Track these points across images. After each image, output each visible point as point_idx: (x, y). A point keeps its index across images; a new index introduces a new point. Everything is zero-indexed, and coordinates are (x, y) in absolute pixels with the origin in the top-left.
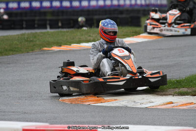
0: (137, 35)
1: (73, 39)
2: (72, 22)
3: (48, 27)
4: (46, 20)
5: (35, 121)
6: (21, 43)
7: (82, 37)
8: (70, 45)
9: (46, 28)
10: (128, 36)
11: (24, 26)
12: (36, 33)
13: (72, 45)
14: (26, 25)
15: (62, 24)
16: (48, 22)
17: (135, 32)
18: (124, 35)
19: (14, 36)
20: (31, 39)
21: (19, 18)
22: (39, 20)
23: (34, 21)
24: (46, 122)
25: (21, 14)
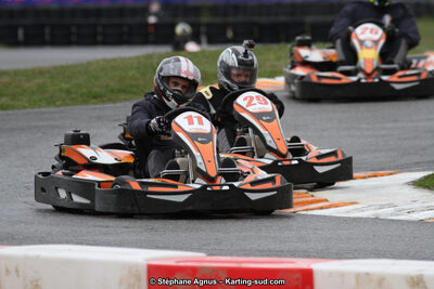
2: (256, 30)
3: (204, 39)
6: (144, 75)
16: (203, 29)
21: (139, 19)
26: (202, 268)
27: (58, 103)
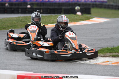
0: (88, 20)
1: (50, 21)
2: (49, 10)
6: (17, 22)
7: (55, 20)
8: (47, 25)
10: (83, 20)
11: (20, 12)
12: (27, 16)
13: (49, 24)
15: (43, 11)
17: (87, 18)
18: (80, 20)
19: (14, 18)
20: (24, 20)
21: (17, 7)
25: (18, 4)
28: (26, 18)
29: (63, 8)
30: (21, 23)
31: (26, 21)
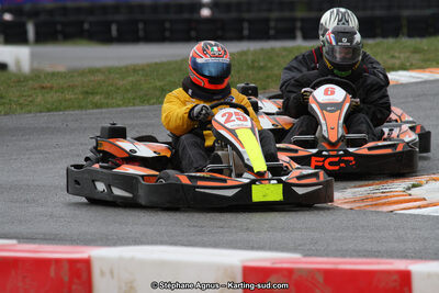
3: (299, 34)
4: (294, 20)
5: (271, 249)
9: (293, 37)
11: (246, 32)
12: (273, 49)
14: (250, 30)
16: (299, 24)
20: (262, 64)
21: (234, 15)
22: (277, 20)
23: (267, 20)
24: (294, 250)
25: (238, 6)
26: (299, 270)
27: (152, 101)
28: (269, 54)
29: (406, 13)
30: (250, 72)
31: (269, 65)
